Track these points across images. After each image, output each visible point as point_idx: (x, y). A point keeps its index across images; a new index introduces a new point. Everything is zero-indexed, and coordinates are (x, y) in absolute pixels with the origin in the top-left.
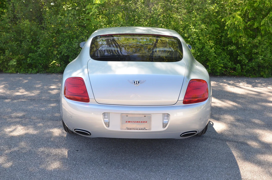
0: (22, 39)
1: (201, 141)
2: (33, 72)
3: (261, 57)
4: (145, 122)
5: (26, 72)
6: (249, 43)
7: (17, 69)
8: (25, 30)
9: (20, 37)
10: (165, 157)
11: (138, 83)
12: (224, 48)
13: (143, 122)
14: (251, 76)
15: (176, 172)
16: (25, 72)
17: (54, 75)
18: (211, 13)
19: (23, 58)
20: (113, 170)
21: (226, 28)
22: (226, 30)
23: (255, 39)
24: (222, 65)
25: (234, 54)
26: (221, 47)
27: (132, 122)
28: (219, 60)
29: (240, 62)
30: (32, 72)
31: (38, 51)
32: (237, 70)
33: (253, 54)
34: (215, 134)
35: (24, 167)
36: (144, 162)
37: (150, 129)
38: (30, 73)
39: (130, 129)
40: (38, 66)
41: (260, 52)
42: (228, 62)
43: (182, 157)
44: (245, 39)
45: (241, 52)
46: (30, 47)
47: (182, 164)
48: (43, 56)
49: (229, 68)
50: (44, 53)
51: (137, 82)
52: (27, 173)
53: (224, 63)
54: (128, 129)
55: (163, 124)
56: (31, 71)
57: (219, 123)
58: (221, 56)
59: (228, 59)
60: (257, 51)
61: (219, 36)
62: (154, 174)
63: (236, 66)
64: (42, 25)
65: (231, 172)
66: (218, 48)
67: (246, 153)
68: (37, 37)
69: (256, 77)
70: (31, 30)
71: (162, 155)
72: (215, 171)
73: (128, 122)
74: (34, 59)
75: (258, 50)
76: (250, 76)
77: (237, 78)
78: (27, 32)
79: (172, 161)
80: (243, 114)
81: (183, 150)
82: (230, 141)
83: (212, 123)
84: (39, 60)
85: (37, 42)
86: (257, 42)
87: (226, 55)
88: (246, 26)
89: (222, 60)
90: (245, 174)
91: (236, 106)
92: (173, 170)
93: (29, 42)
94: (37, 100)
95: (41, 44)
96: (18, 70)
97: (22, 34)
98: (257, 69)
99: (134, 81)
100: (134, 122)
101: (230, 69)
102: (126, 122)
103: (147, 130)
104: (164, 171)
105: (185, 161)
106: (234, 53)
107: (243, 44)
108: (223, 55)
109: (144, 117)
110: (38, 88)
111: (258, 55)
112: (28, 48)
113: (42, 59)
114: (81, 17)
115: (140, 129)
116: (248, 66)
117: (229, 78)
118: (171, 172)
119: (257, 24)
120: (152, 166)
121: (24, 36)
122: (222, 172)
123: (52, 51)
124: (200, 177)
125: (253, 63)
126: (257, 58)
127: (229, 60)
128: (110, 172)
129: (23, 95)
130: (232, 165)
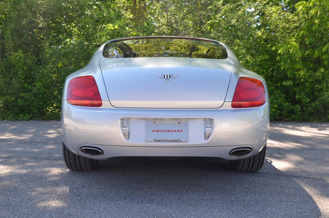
0: (12, 76)
1: (257, 177)
2: (25, 118)
3: (326, 93)
4: (180, 131)
5: (16, 118)
6: (310, 77)
7: (4, 114)
8: (17, 65)
9: (9, 74)
10: (208, 192)
11: (169, 78)
12: (276, 84)
13: (176, 131)
14: (316, 121)
15: (226, 206)
16: (14, 119)
17: (53, 121)
18: (258, 41)
19: (12, 99)
20: (134, 205)
21: (278, 58)
22: (278, 62)
23: (316, 71)
24: (276, 106)
25: (291, 93)
26: (273, 84)
27: (162, 131)
28: (272, 100)
29: (299, 102)
30: (23, 119)
31: (32, 90)
32: (296, 112)
33: (315, 91)
34: (276, 171)
35: (5, 203)
36: (179, 197)
37: (187, 141)
38: (21, 120)
39: (159, 141)
40: (33, 110)
41: (325, 89)
42: (284, 103)
43: (232, 192)
44: (304, 72)
45: (300, 89)
46: (23, 86)
47: (233, 199)
48: (40, 97)
49: (285, 110)
50: (40, 93)
51: (167, 76)
52: (9, 209)
53: (278, 104)
54: (156, 141)
55: (205, 133)
56: (23, 117)
57: (280, 161)
58: (273, 95)
59: (283, 99)
60: (320, 87)
61: (270, 70)
62: (194, 208)
63: (294, 107)
64: (39, 57)
65: (305, 205)
66: (269, 85)
67: (322, 188)
68: (33, 73)
69: (322, 122)
70: (25, 64)
71: (204, 190)
72: (281, 205)
73: (156, 131)
74: (27, 100)
75: (322, 86)
76: (314, 120)
77: (296, 123)
78: (19, 66)
79: (218, 196)
80: (311, 153)
81: (234, 186)
82: (298, 177)
83: (269, 161)
84: (34, 102)
85: (31, 79)
86: (320, 76)
87: (280, 93)
88: (304, 56)
89: (276, 100)
90: (325, 208)
91: (300, 147)
92: (220, 204)
93: (21, 79)
94: (29, 142)
95: (37, 82)
96: (5, 116)
97: (12, 70)
98: (323, 111)
99: (163, 75)
100: (164, 131)
101: (287, 111)
102: (154, 131)
103: (182, 142)
104: (208, 205)
105: (237, 196)
106: (290, 91)
107: (302, 78)
108: (276, 93)
109: (178, 123)
110: (31, 133)
111: (322, 92)
112: (19, 86)
113: (38, 100)
114: (90, 46)
115: (172, 141)
116: (311, 107)
117: (287, 123)
118: (219, 206)
119: (318, 52)
120: (190, 200)
121: (15, 71)
122: (291, 205)
123: (52, 90)
124: (260, 211)
125: (317, 103)
126: (321, 96)
127: (285, 100)
128: (130, 207)
129: (9, 139)
130: (304, 199)
